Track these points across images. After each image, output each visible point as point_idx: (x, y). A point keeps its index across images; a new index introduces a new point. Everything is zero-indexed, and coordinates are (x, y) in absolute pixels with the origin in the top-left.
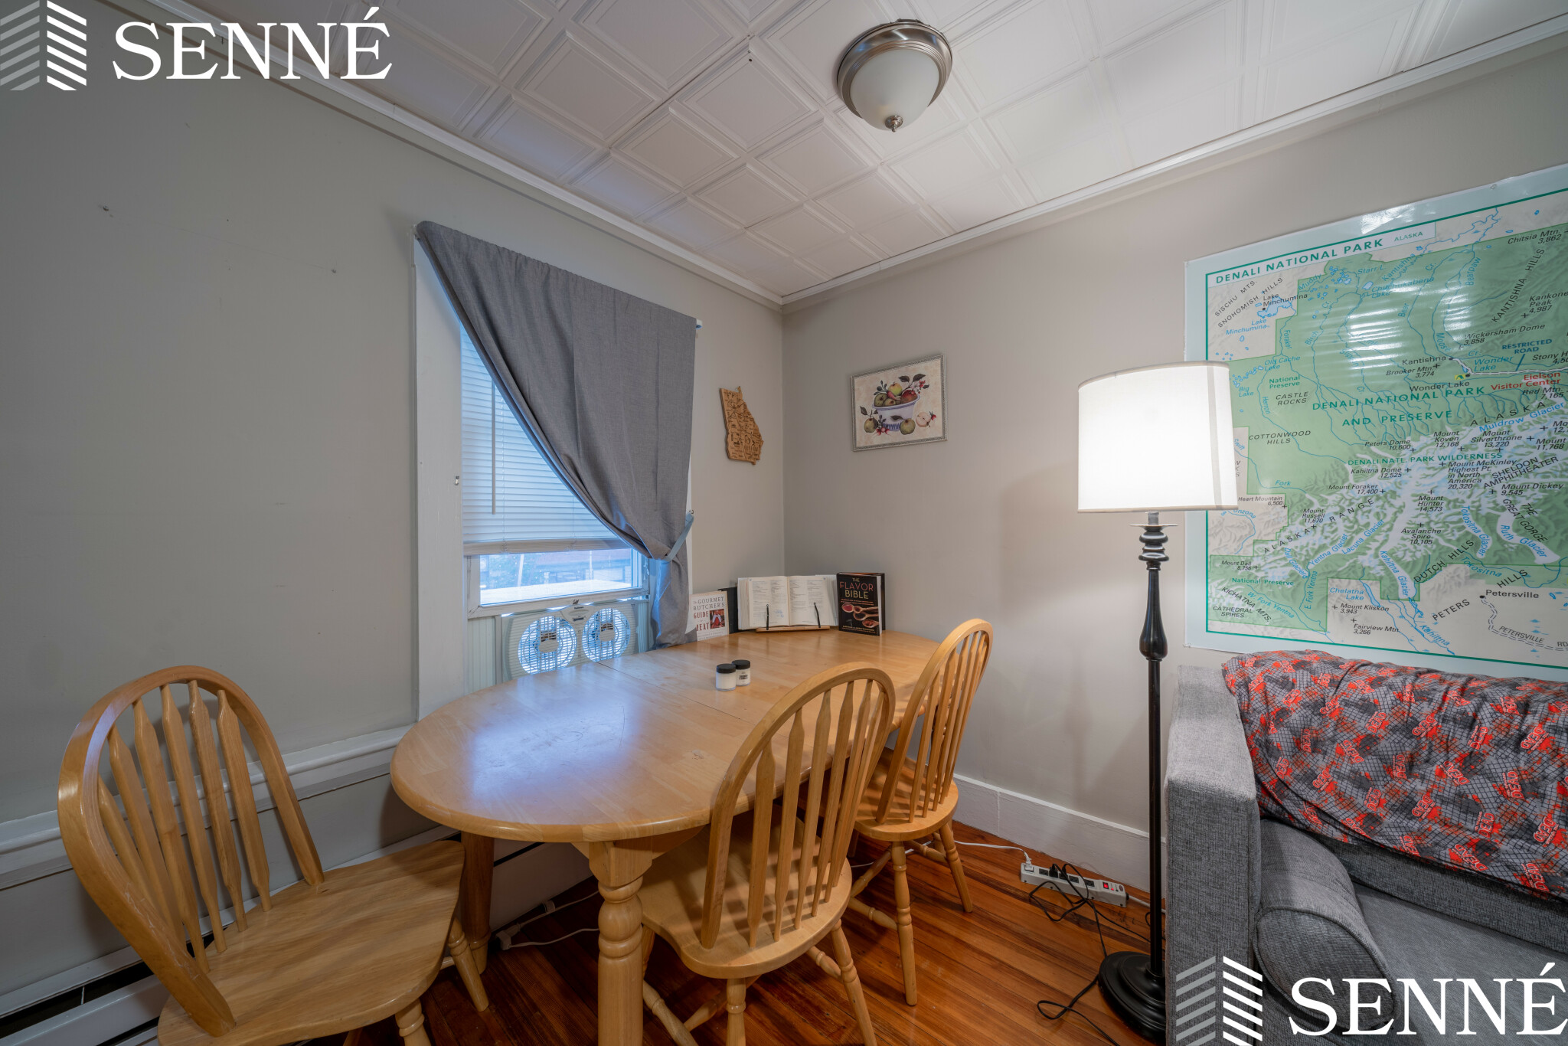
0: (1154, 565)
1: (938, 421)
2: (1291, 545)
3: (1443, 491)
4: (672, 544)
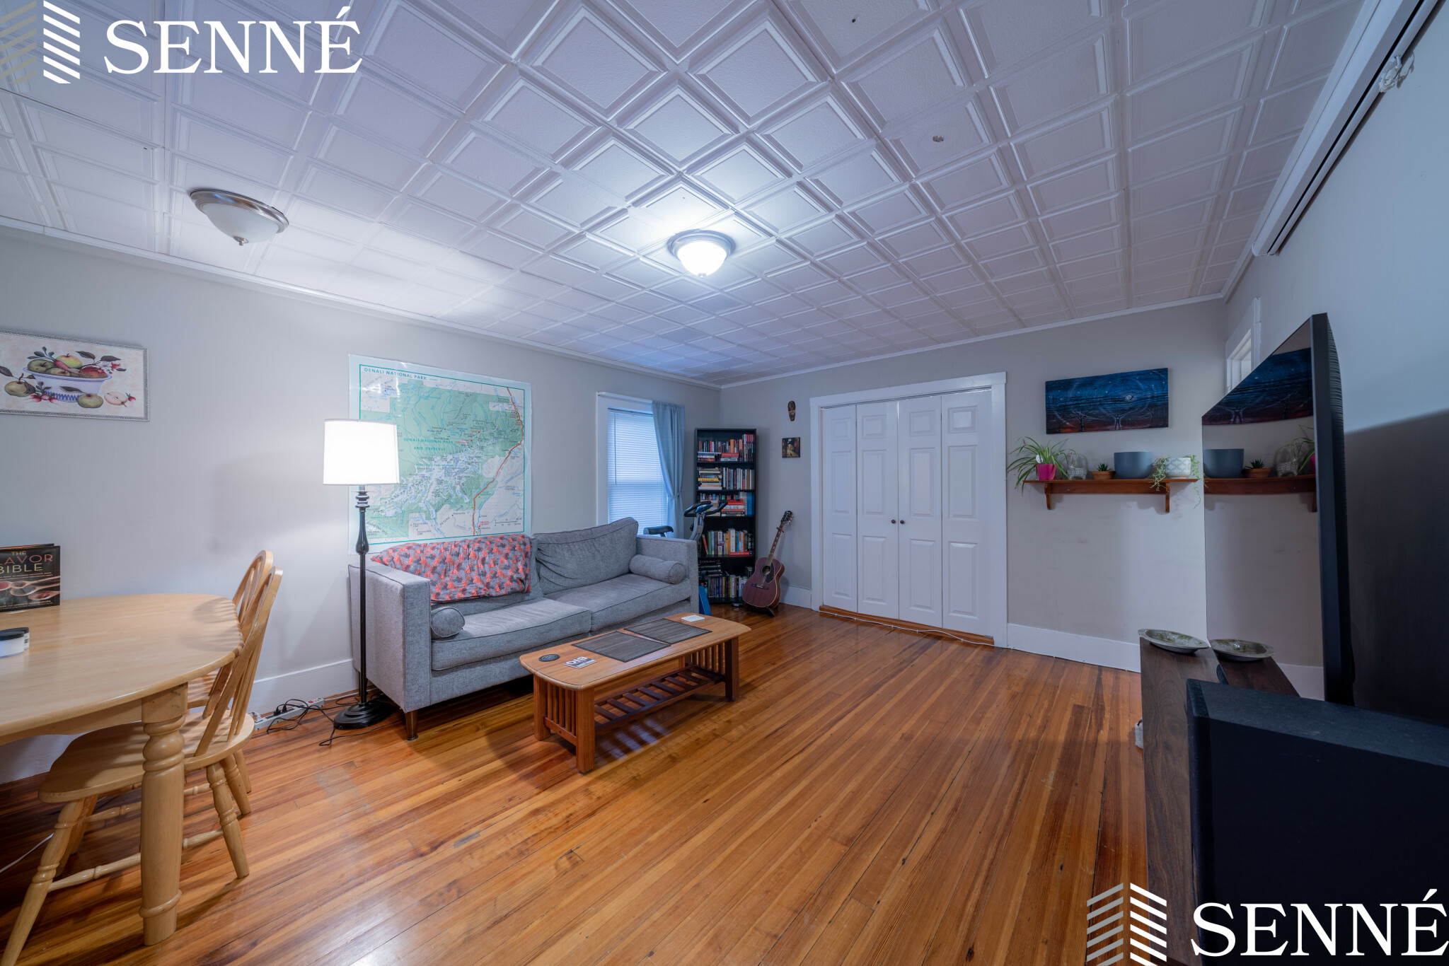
0: (363, 509)
1: (139, 404)
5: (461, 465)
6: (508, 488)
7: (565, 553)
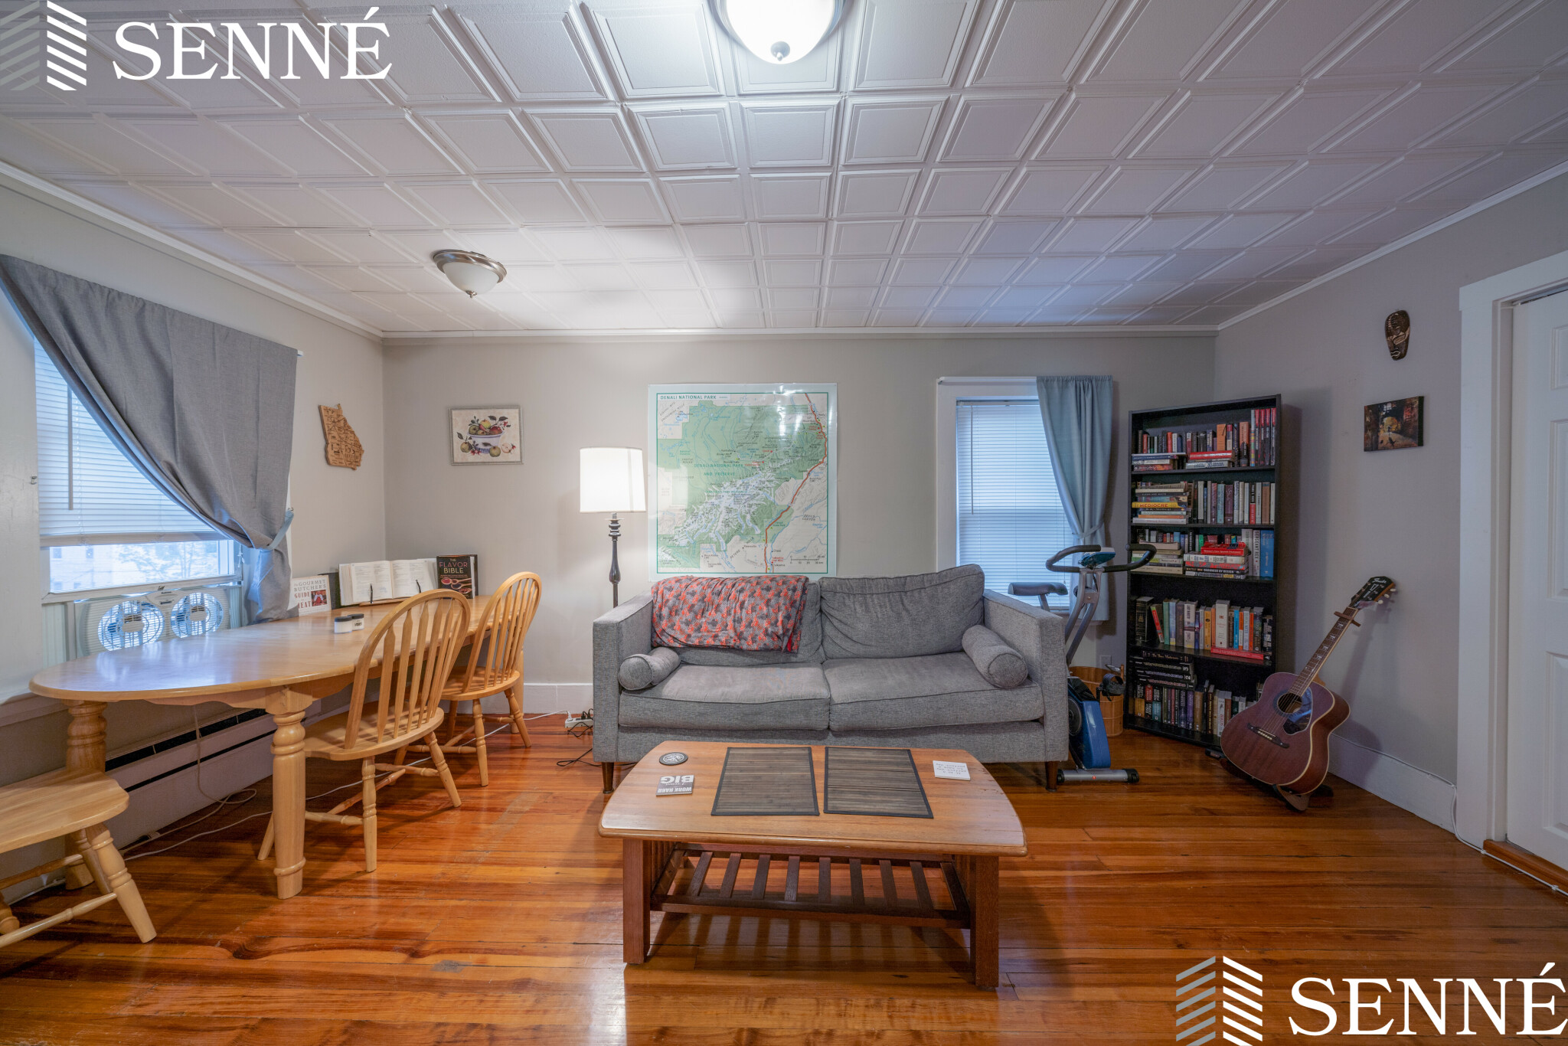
0: (615, 538)
1: (517, 450)
2: (687, 529)
3: (732, 506)
4: (273, 536)
5: (751, 491)
6: (806, 518)
7: (857, 607)
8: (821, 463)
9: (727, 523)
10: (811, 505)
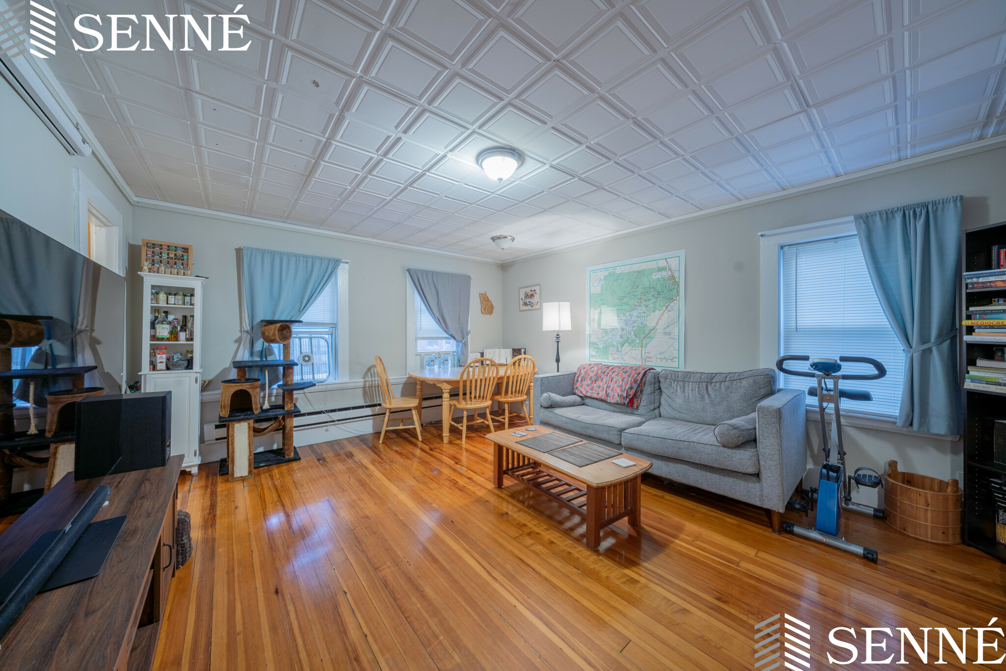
0: (558, 342)
1: (539, 303)
2: (603, 339)
3: (624, 327)
4: (464, 339)
5: (634, 318)
6: (665, 334)
8: (674, 300)
9: (621, 337)
10: (669, 326)
